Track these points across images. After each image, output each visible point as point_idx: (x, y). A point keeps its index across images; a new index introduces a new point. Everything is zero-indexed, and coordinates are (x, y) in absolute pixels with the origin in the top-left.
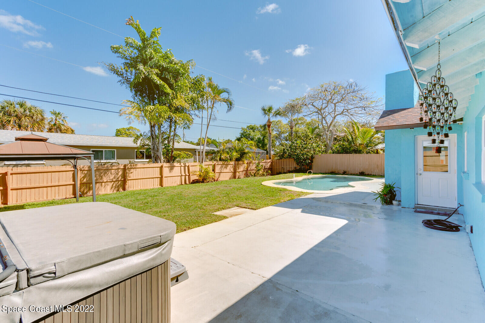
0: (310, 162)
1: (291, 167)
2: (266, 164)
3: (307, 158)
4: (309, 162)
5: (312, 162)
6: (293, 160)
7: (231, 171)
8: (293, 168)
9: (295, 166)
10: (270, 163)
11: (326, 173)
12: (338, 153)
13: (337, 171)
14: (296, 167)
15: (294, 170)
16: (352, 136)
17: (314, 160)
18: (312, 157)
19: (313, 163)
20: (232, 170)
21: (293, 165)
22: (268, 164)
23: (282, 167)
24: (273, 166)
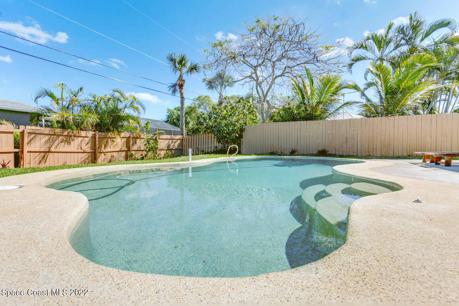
0: (238, 136)
1: (210, 146)
2: (172, 142)
3: (233, 131)
4: (236, 136)
5: (241, 136)
6: (213, 135)
7: (82, 151)
8: (213, 147)
9: (215, 145)
10: (179, 141)
11: (262, 154)
12: (282, 121)
13: (279, 151)
14: (216, 147)
15: (214, 150)
16: (302, 94)
17: (244, 134)
18: (242, 130)
19: (242, 138)
20: (87, 148)
21: (214, 143)
22: (176, 142)
23: (197, 146)
24: (183, 146)
